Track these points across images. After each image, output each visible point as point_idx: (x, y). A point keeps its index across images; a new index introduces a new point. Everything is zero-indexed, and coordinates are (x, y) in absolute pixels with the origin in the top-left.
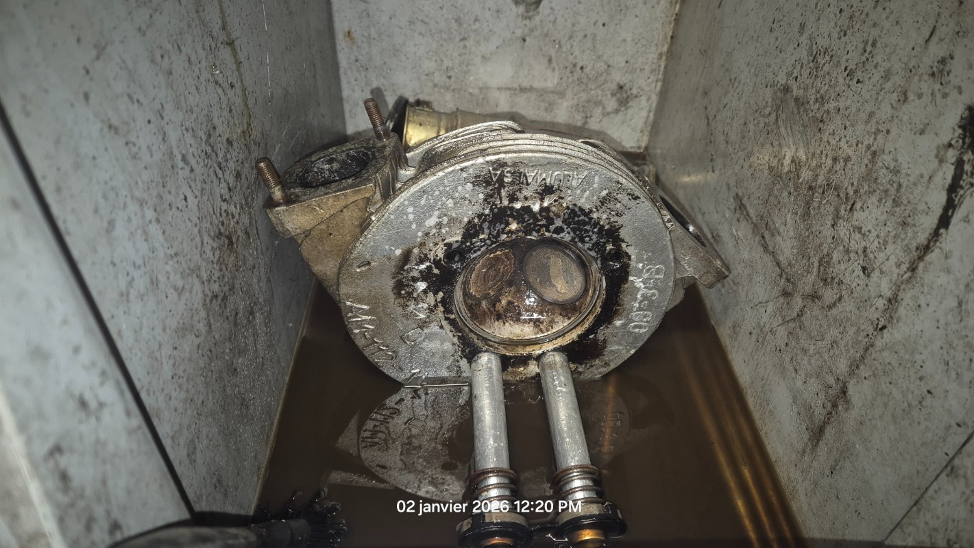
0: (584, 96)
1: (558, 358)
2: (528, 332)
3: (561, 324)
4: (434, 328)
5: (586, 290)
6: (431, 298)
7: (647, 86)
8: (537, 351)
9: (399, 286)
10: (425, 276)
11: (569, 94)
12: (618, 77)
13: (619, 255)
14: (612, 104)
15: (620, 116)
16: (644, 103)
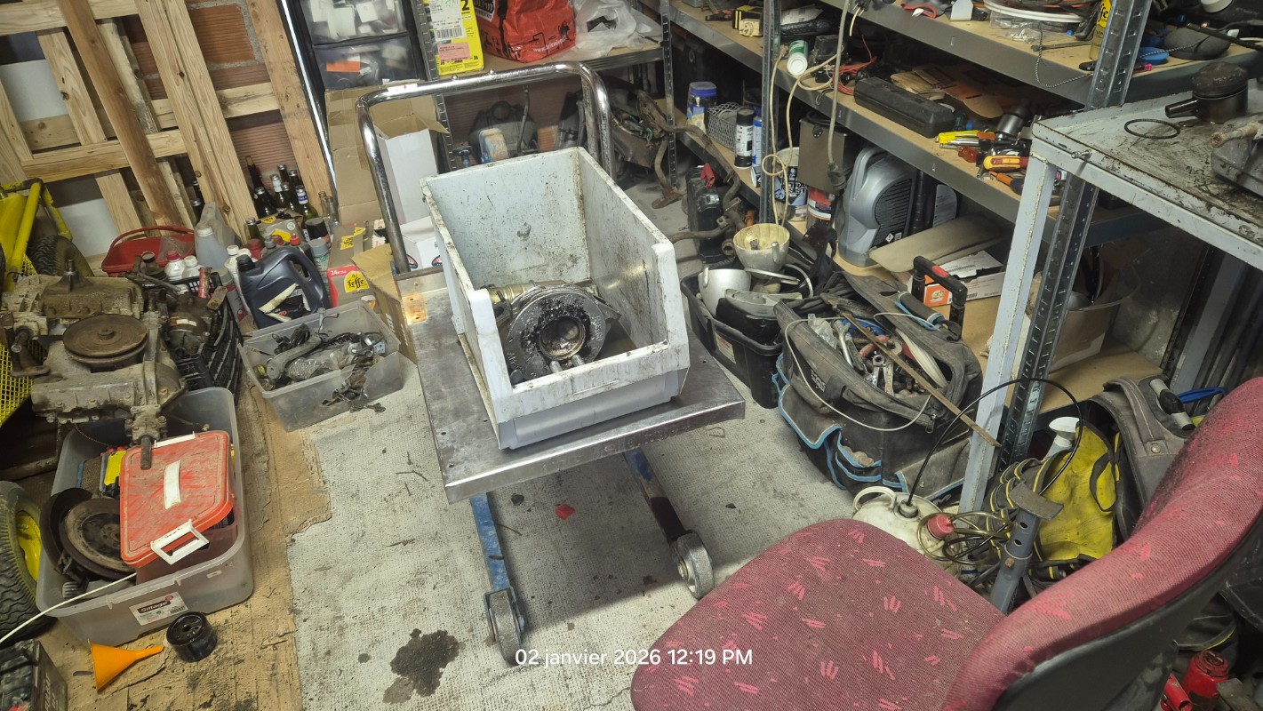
0: (557, 264)
1: (577, 356)
2: (565, 351)
3: (575, 345)
4: (535, 356)
5: (579, 332)
6: (532, 346)
7: (582, 252)
8: (569, 356)
9: (522, 344)
10: (530, 338)
11: (550, 265)
12: (569, 253)
13: (585, 316)
14: (570, 264)
15: (574, 269)
16: (584, 260)
